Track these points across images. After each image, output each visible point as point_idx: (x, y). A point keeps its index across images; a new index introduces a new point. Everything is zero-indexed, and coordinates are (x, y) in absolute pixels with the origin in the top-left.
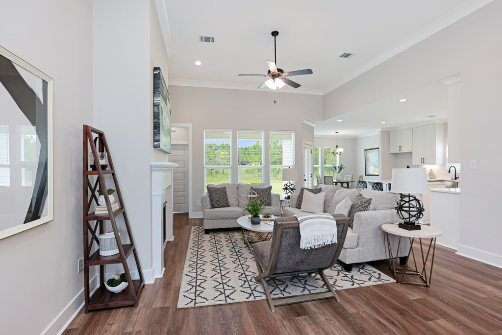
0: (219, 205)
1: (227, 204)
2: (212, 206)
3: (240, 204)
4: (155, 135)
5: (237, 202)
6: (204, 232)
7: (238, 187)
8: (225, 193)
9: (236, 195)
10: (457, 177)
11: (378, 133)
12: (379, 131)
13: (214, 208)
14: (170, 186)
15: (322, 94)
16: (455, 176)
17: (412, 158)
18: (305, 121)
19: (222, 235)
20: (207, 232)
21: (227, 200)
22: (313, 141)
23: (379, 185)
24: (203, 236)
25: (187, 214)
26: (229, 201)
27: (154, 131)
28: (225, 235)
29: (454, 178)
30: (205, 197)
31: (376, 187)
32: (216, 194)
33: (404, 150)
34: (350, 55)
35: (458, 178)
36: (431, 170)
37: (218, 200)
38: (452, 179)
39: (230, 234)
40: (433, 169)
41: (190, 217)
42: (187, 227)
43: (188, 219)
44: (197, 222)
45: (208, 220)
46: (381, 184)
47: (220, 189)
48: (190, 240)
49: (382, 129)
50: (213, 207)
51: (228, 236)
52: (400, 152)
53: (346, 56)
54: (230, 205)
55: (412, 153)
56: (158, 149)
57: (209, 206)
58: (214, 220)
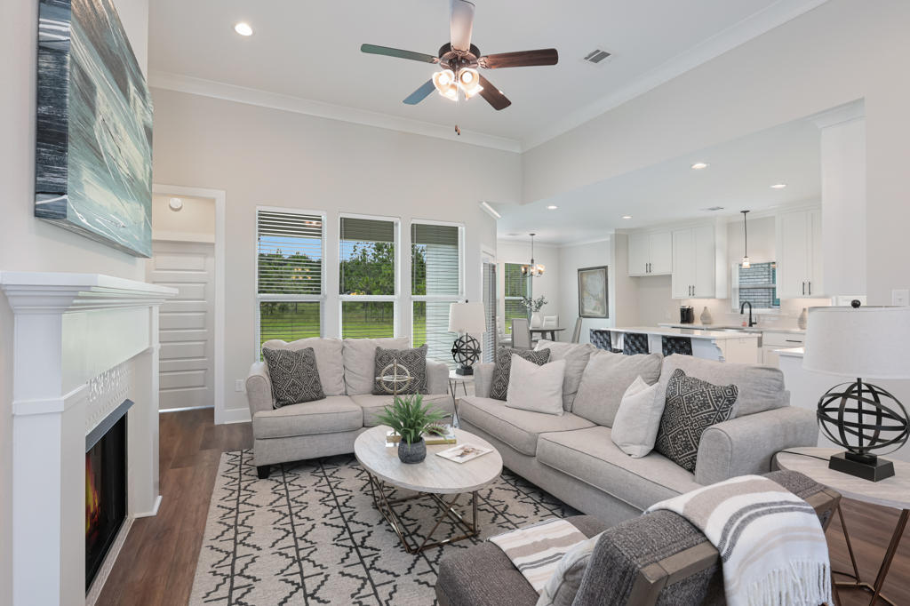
0: (296, 396)
1: (318, 392)
2: (278, 400)
3: (349, 389)
4: (42, 165)
5: (343, 384)
6: (254, 472)
7: (344, 347)
8: (313, 364)
9: (341, 368)
10: (753, 321)
11: (609, 239)
12: (611, 235)
13: (283, 405)
14: (146, 354)
15: (518, 150)
16: (750, 319)
17: (670, 286)
18: (484, 203)
19: (307, 479)
20: (264, 472)
21: (317, 382)
22: (495, 249)
23: (641, 339)
24: (253, 487)
25: (210, 413)
26: (323, 382)
27: (38, 152)
28: (317, 480)
29: (748, 323)
30: (256, 379)
31: (634, 344)
32: (289, 368)
33: (656, 271)
34: (605, 55)
35: (755, 323)
36: (705, 308)
37: (294, 384)
38: (744, 325)
39: (328, 472)
40: (708, 308)
41: (217, 421)
42: (207, 455)
43: (211, 428)
44: (237, 437)
45: (267, 442)
46: (645, 337)
47: (297, 354)
48: (213, 508)
49: (616, 230)
50: (280, 402)
51: (324, 481)
52: (649, 274)
53: (598, 57)
54: (326, 392)
55: (670, 276)
56: (60, 223)
57: (270, 402)
58: (286, 441)
